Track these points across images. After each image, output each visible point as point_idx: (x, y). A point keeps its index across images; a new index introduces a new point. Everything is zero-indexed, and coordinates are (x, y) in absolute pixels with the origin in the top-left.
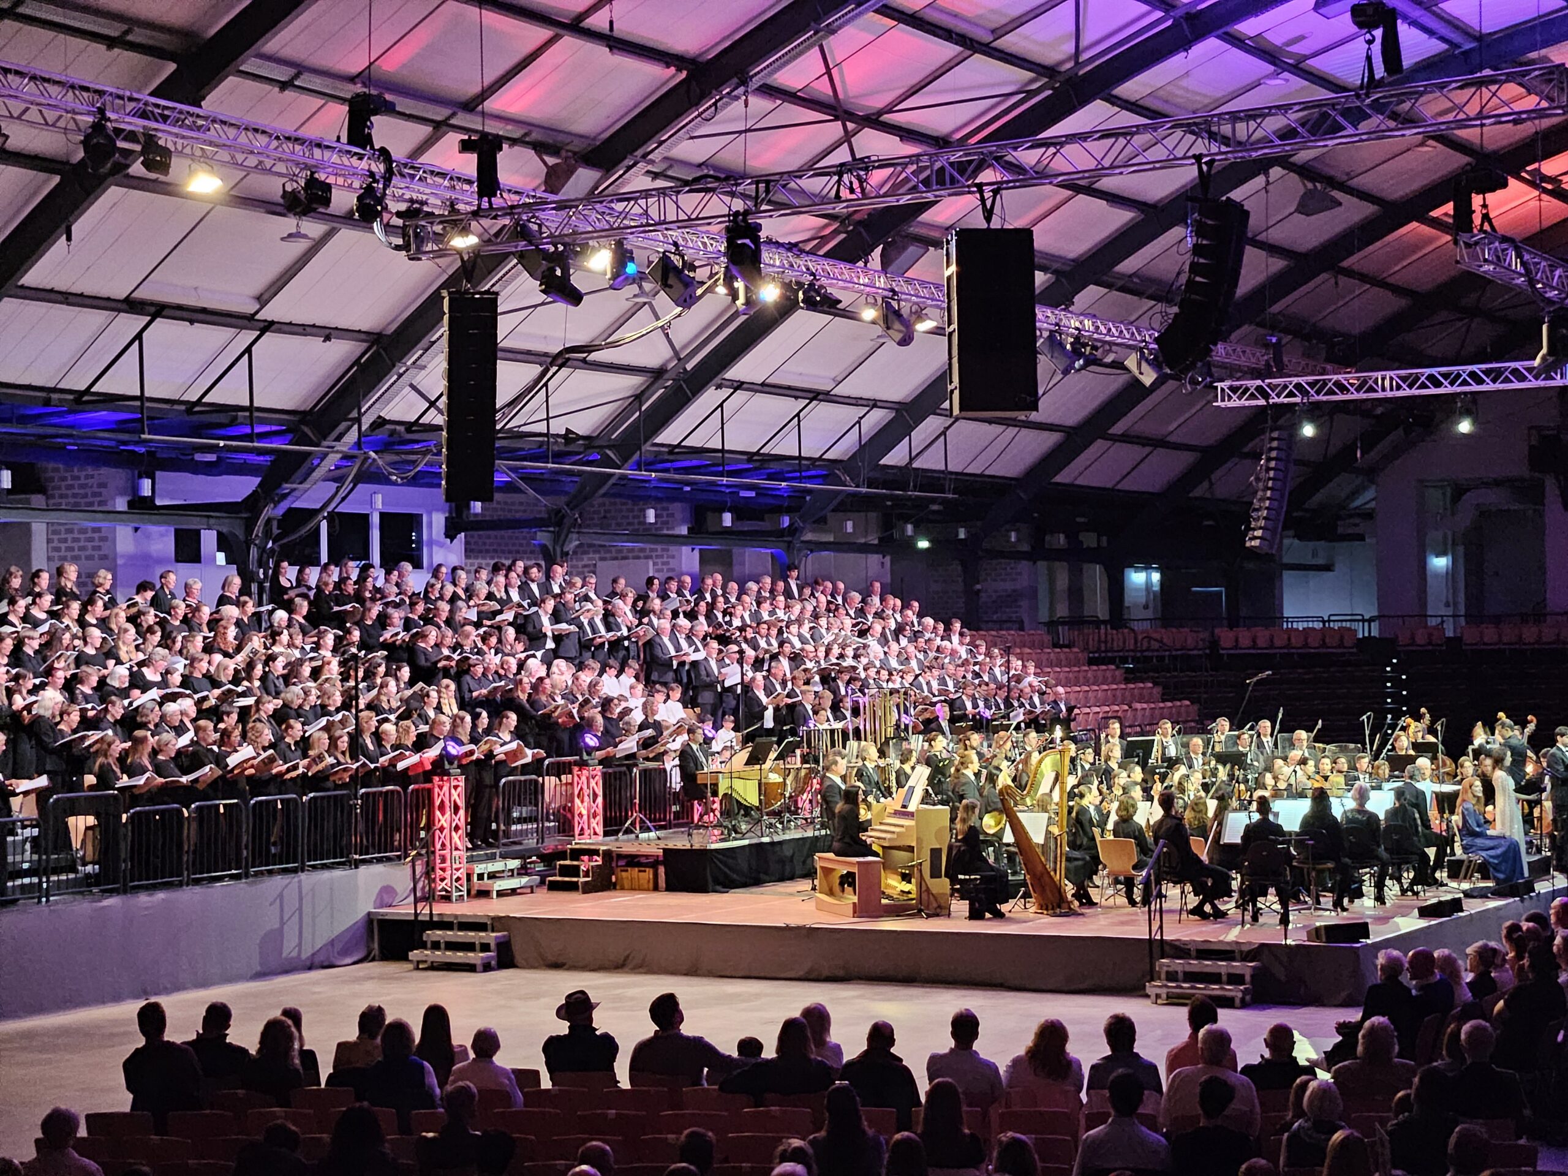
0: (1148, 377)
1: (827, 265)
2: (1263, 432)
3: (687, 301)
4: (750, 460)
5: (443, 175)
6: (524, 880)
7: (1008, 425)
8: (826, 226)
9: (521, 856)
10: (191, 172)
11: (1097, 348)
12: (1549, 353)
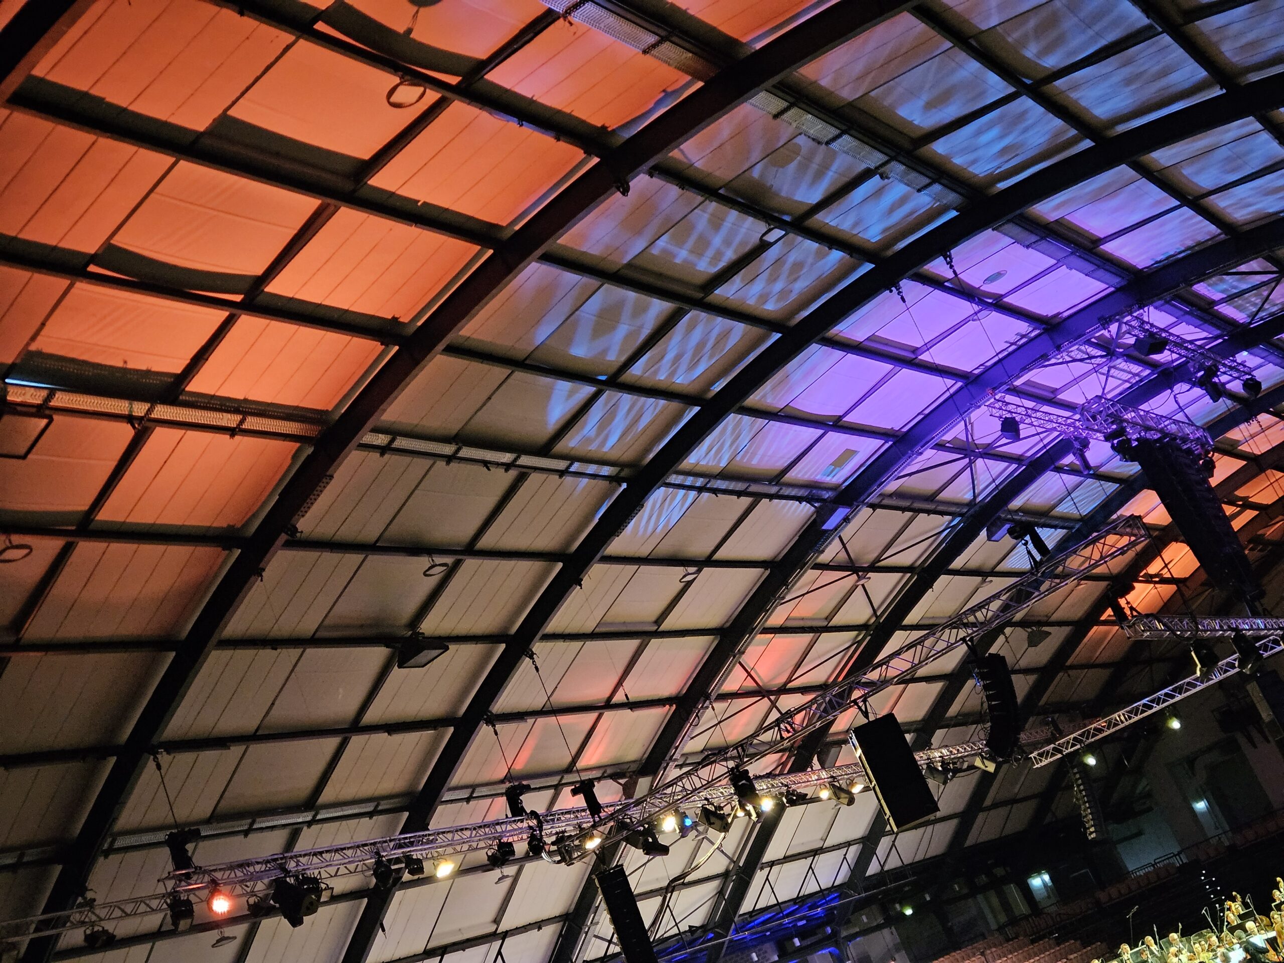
0: (991, 767)
1: (792, 778)
2: (1068, 772)
3: (725, 828)
4: (796, 904)
5: (568, 812)
7: (927, 826)
8: (782, 757)
10: (436, 867)
11: (954, 763)
12: (1202, 666)
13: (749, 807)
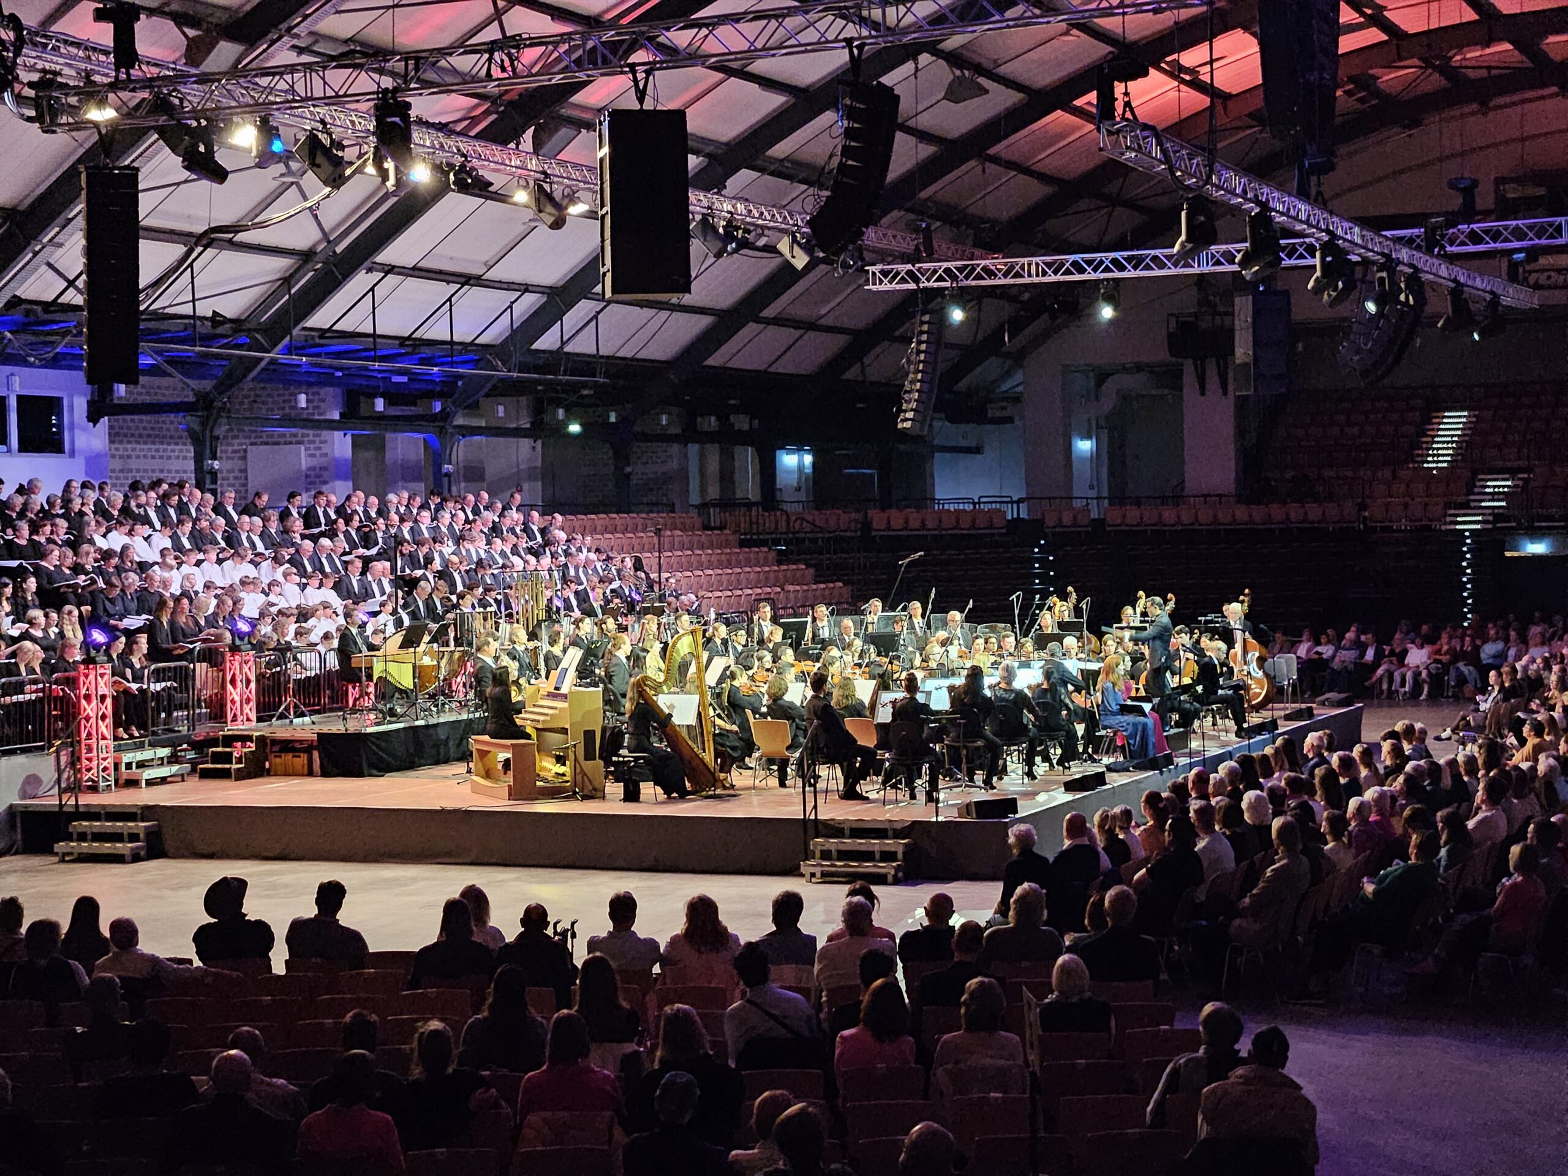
0: (800, 260)
1: (480, 147)
2: (913, 316)
3: (336, 181)
4: (402, 345)
5: (78, 45)
6: (175, 768)
7: (661, 308)
8: (476, 106)
9: (173, 744)
11: (749, 232)
12: (1188, 240)
13: (389, 165)
